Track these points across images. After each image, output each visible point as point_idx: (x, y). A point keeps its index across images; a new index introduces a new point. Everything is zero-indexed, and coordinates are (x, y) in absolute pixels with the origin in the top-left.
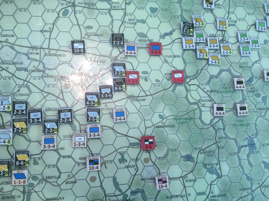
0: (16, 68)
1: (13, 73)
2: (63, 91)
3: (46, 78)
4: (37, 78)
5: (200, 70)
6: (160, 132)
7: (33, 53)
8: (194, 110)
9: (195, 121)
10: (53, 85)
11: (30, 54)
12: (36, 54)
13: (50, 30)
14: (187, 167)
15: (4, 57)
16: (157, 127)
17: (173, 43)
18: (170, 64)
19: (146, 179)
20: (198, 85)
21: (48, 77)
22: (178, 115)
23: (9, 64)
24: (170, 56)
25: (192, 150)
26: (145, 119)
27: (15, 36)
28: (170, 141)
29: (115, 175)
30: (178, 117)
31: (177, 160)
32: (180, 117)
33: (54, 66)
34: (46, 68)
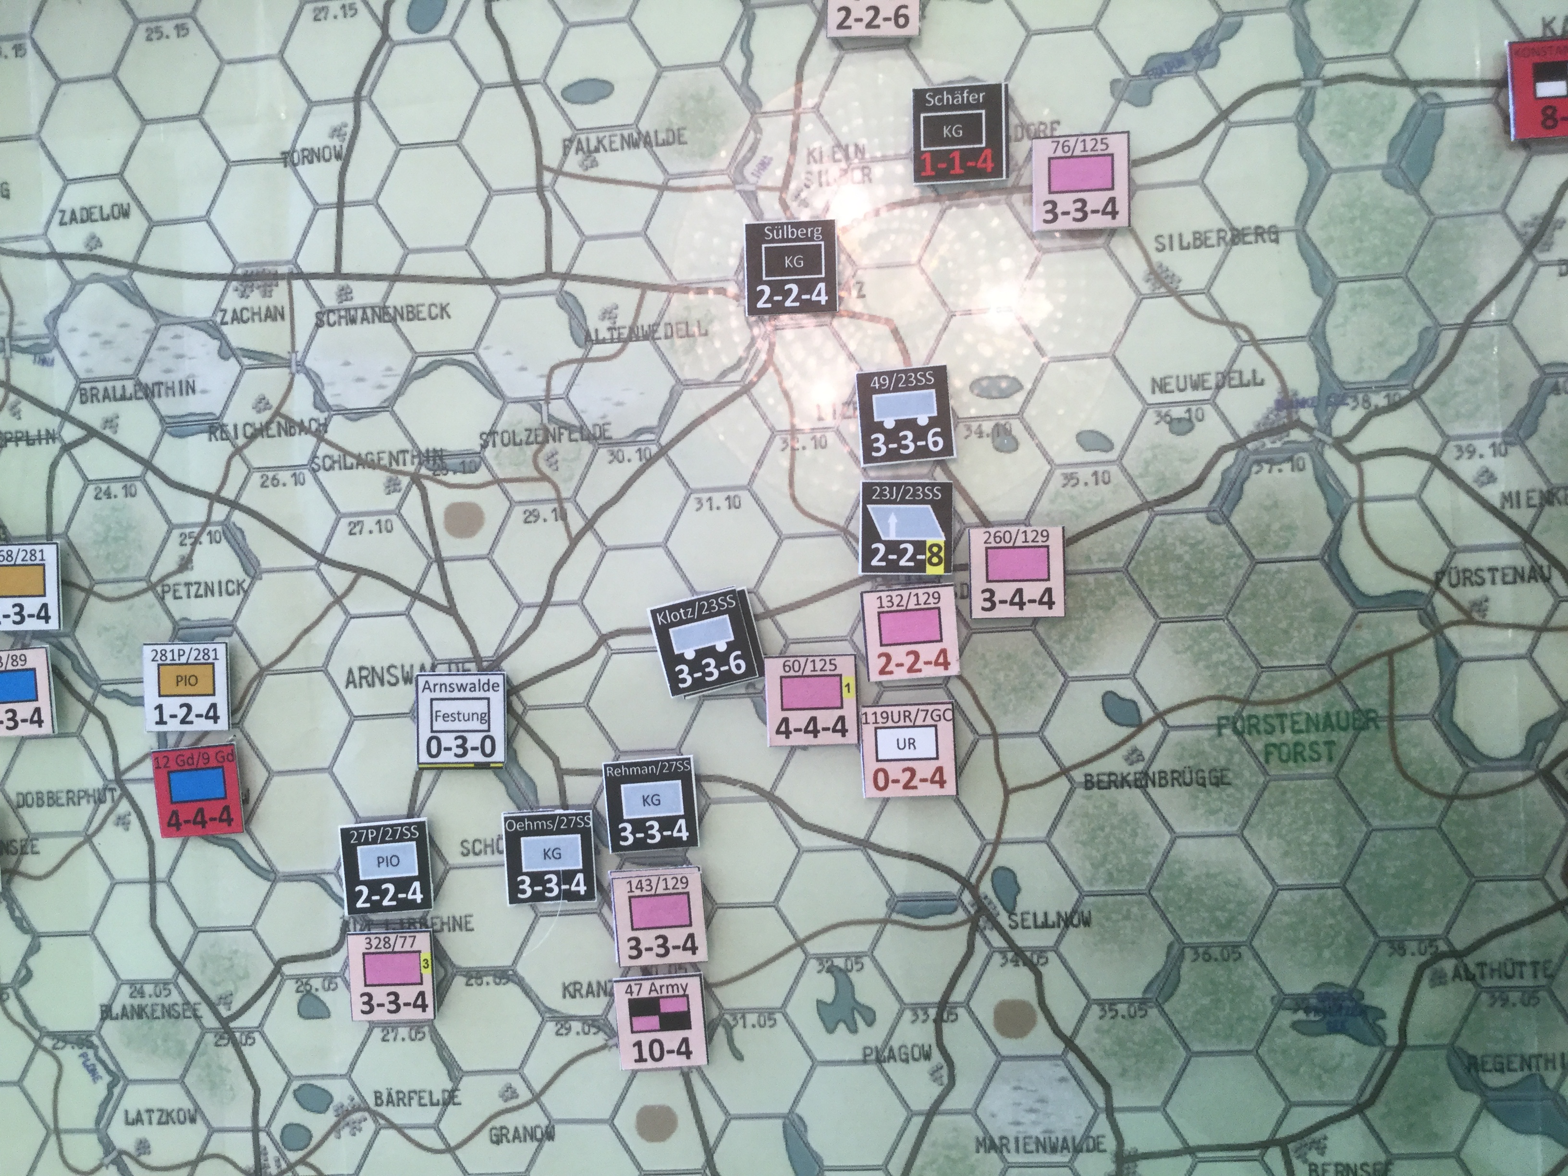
0: (162, 419)
1: (145, 454)
2: (444, 554)
3: (336, 473)
4: (285, 476)
5: (1451, 326)
6: (1115, 821)
7: (246, 315)
8: (1390, 654)
9: (1401, 736)
10: (383, 518)
11: (233, 320)
12: (266, 317)
13: (336, 142)
14: (1319, 1077)
15: (84, 354)
16: (1089, 784)
17: (1221, 127)
18: (1200, 303)
19: (1012, 1146)
20: (1433, 450)
21: (346, 468)
22: (1255, 696)
23: (118, 395)
24: (1200, 240)
25: (1363, 954)
26: (1000, 730)
27: (134, 211)
28: (1190, 889)
29: (796, 1102)
30: (1261, 711)
31: (1246, 1022)
32: (1271, 710)
33: (381, 387)
34: (329, 408)
